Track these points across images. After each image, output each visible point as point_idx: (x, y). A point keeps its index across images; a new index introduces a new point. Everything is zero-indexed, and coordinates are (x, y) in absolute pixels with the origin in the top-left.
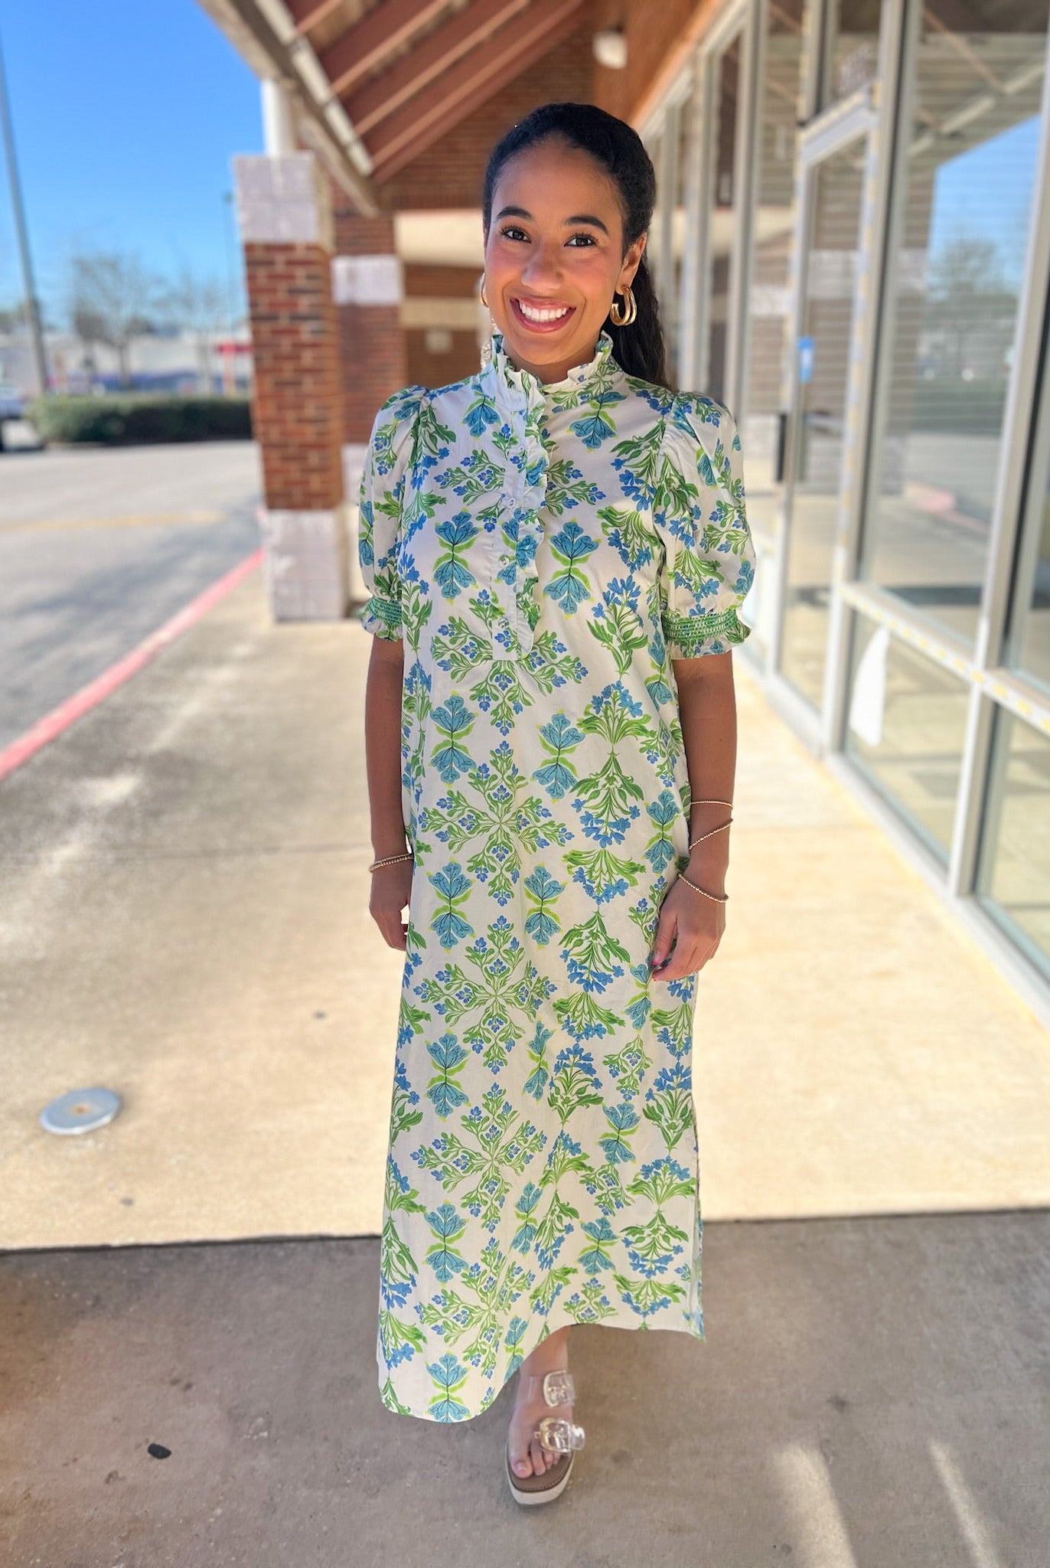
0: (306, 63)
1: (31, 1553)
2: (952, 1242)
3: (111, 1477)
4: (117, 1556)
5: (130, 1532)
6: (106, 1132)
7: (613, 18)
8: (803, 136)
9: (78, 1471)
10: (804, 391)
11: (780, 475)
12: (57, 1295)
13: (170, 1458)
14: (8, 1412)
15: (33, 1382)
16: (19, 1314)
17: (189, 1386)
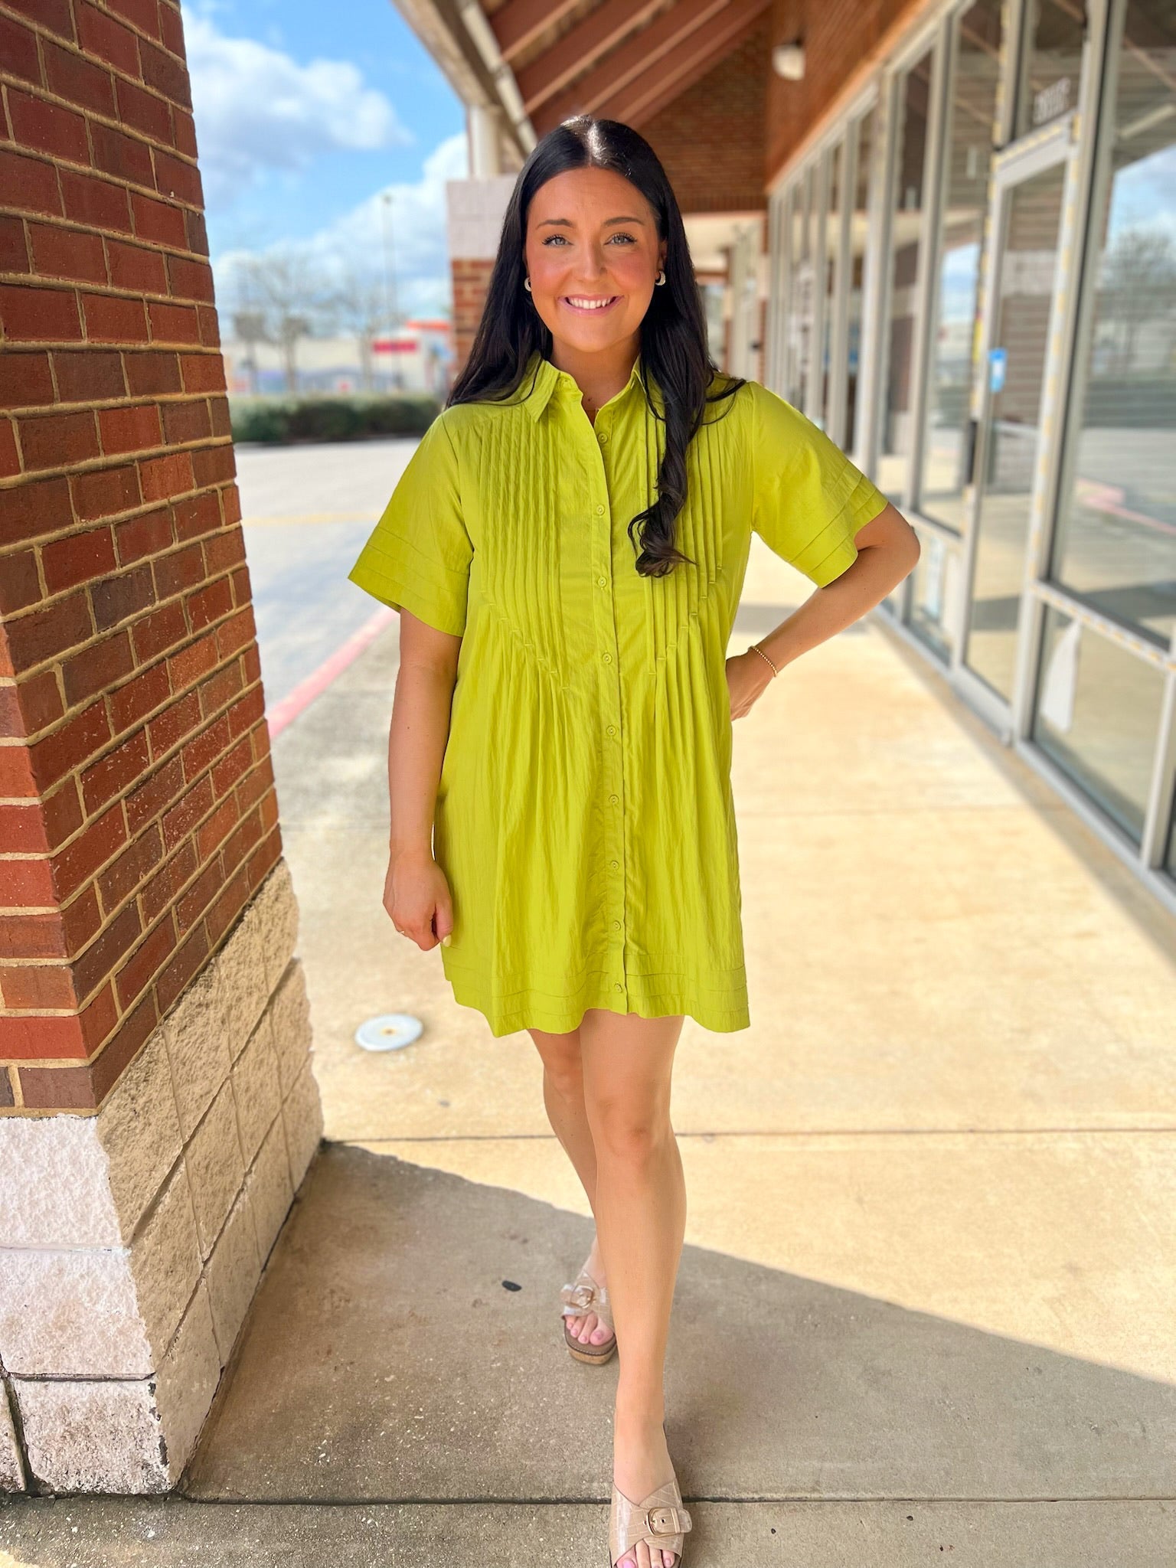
0: (507, 88)
1: (424, 1354)
2: (1162, 1152)
3: (475, 1304)
4: (493, 1358)
5: (500, 1341)
6: (414, 1050)
7: (791, 31)
8: (998, 160)
9: (449, 1298)
10: (994, 400)
11: (969, 476)
12: (402, 1172)
13: (521, 1291)
14: (382, 1255)
15: (397, 1234)
16: (375, 1185)
17: (525, 1241)
